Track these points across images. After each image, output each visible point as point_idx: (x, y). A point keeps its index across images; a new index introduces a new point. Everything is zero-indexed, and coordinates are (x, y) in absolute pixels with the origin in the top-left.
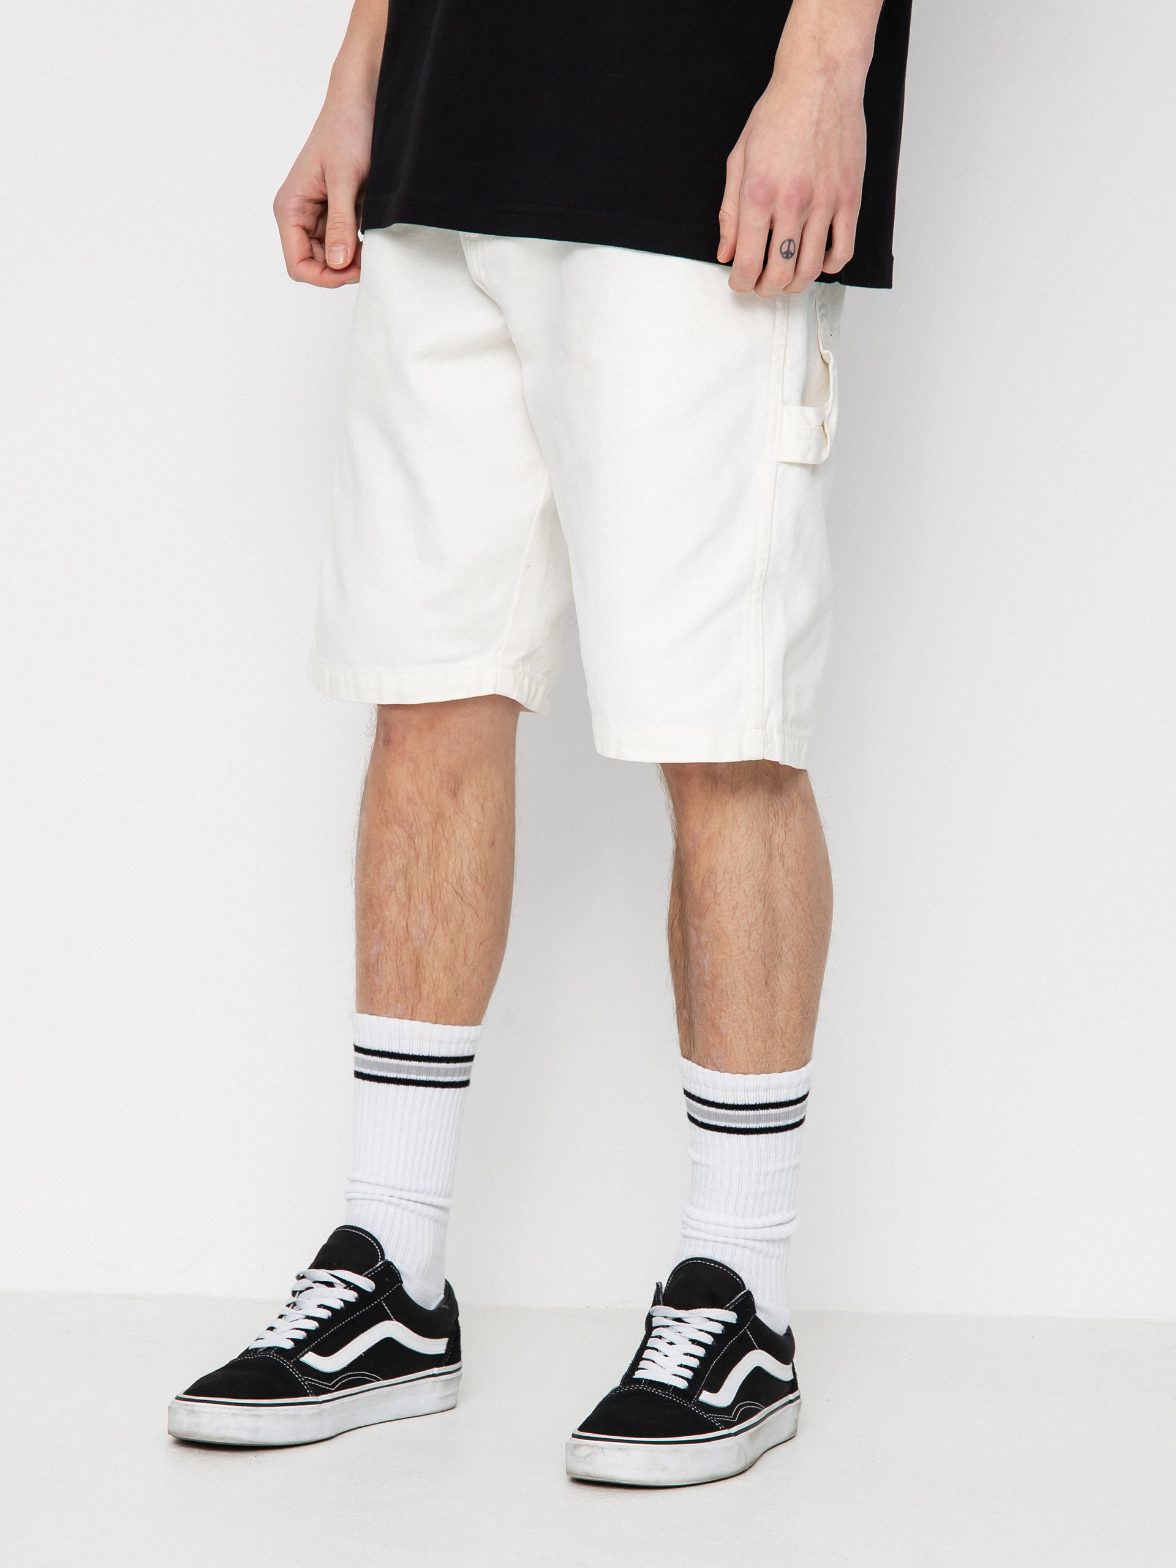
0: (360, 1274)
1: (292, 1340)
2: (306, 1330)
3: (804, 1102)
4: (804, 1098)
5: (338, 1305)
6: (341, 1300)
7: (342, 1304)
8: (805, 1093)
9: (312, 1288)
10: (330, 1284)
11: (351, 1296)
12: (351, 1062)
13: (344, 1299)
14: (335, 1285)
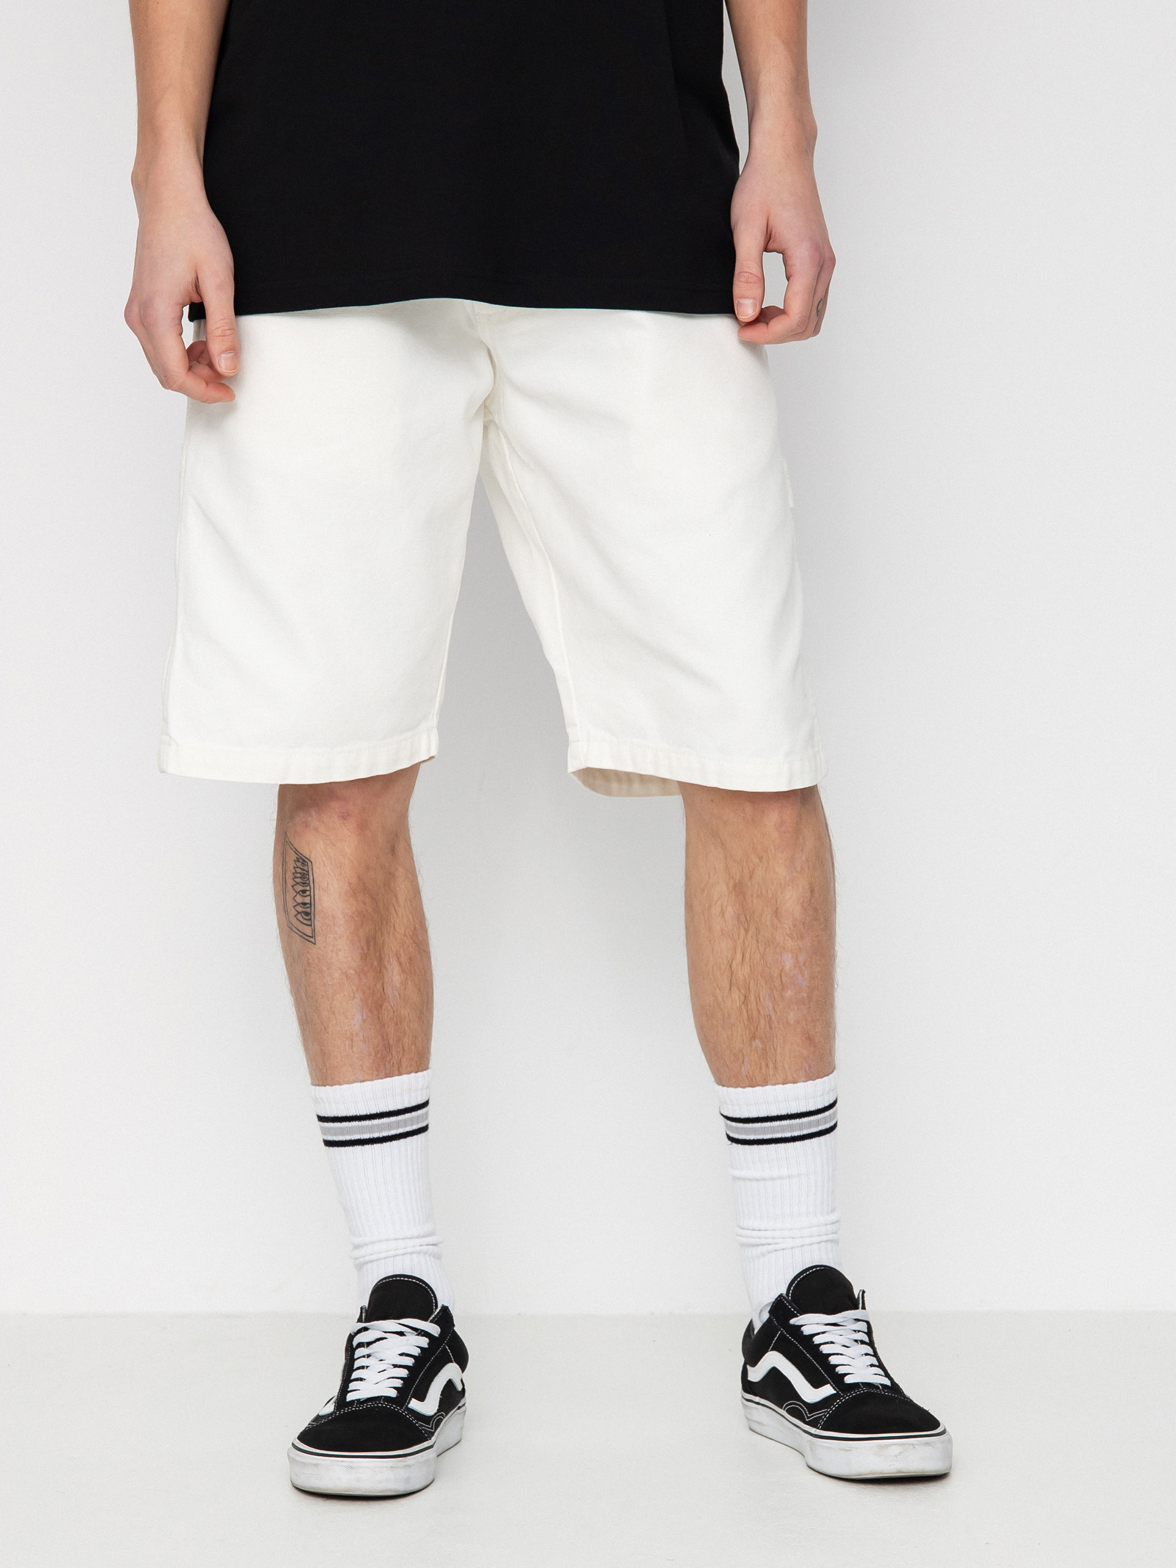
0: (426, 1320)
1: (395, 1388)
2: (401, 1378)
3: (835, 1108)
4: (835, 1103)
5: (416, 1352)
6: (418, 1347)
7: (419, 1350)
8: (835, 1099)
9: (386, 1338)
10: (401, 1334)
11: (424, 1342)
12: (317, 1132)
13: (420, 1346)
14: (405, 1333)
